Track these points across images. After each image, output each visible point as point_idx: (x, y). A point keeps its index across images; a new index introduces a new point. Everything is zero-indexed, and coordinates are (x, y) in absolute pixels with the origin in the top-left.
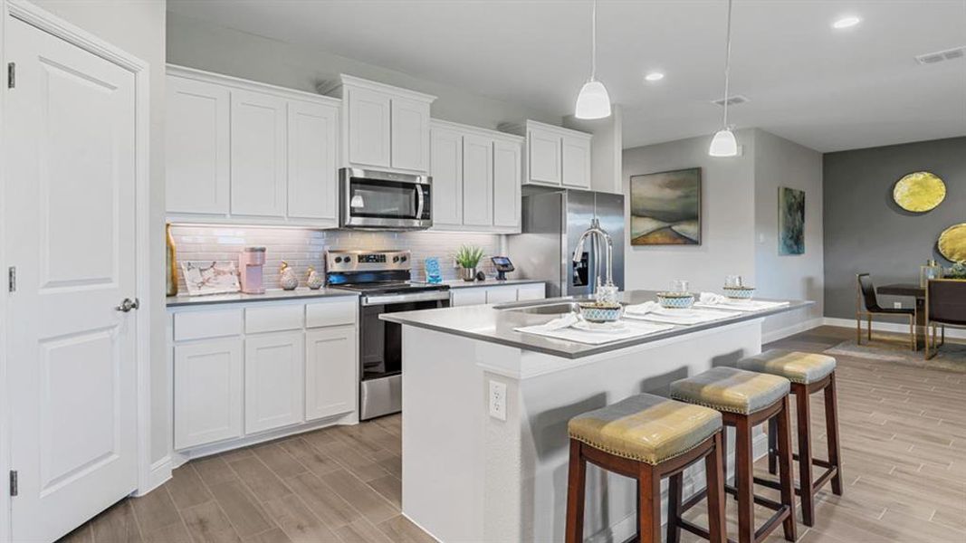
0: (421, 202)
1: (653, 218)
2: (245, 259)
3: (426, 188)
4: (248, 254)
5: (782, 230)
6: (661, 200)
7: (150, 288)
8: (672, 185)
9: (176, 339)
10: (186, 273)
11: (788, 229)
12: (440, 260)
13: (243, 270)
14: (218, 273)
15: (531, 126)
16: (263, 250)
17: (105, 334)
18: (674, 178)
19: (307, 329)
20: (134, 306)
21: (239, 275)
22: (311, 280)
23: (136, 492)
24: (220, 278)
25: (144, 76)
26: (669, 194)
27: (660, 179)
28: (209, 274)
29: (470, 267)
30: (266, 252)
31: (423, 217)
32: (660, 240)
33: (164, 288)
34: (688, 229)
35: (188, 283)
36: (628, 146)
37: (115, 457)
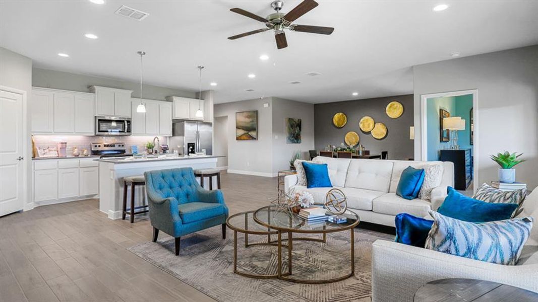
0: (126, 126)
1: (243, 129)
2: (60, 146)
3: (129, 122)
4: (60, 144)
5: (287, 134)
6: (245, 122)
7: (26, 153)
8: (249, 117)
9: (35, 169)
10: (39, 151)
11: (291, 134)
12: (138, 147)
13: (59, 149)
14: (50, 151)
15: (175, 98)
16: (66, 143)
17: (14, 166)
18: (250, 114)
19: (81, 167)
20: (22, 159)
21: (58, 151)
22: (85, 153)
23: (22, 210)
24: (51, 152)
25: (25, 96)
26: (248, 120)
27: (245, 114)
28: (47, 150)
29: (150, 148)
30: (67, 144)
31: (128, 132)
32: (245, 138)
33: (31, 155)
34: (253, 134)
35: (39, 154)
36: (217, 103)
37: (17, 199)
